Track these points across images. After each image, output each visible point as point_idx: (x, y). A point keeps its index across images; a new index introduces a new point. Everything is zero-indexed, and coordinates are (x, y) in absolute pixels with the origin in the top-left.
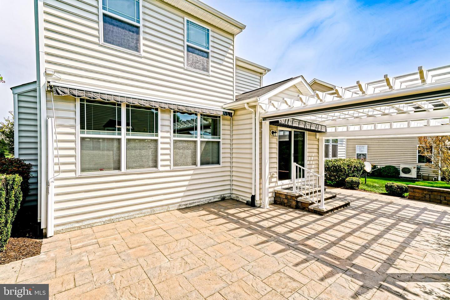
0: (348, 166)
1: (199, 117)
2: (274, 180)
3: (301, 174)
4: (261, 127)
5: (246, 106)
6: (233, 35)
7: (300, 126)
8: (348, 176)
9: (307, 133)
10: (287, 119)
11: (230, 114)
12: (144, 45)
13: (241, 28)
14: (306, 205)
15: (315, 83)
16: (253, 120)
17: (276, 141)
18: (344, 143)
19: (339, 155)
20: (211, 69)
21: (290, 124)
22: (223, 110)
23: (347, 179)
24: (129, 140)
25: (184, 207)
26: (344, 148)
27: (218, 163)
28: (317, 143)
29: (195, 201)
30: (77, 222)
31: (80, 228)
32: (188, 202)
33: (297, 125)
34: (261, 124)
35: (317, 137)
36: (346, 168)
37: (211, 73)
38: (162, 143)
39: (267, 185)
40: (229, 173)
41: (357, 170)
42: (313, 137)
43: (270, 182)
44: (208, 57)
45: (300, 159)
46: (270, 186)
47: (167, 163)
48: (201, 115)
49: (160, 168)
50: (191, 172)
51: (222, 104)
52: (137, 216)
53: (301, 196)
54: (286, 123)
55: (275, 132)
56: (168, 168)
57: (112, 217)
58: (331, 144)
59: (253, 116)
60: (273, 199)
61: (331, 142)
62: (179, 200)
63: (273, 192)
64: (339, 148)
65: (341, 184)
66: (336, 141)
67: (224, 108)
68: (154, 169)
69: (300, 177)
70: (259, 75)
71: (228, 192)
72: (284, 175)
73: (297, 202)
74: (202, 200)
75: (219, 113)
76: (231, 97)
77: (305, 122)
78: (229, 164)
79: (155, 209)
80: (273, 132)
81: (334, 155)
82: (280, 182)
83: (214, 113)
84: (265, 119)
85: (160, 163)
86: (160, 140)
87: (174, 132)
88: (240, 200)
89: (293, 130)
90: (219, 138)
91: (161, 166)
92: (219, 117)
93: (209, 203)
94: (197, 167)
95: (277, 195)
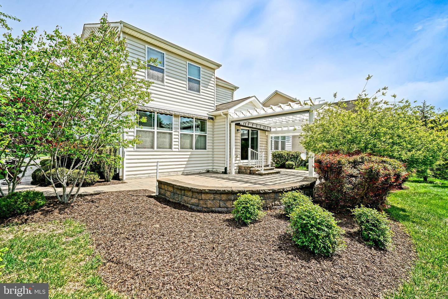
0: (287, 154)
1: (194, 120)
2: (238, 159)
3: (255, 156)
4: (230, 127)
5: (222, 114)
6: (214, 69)
7: (253, 127)
8: (287, 160)
9: (259, 131)
10: (245, 122)
11: (212, 119)
12: (166, 79)
13: (219, 66)
14: (255, 171)
15: (277, 94)
16: (226, 122)
17: (239, 135)
18: (290, 140)
19: (286, 149)
20: (201, 91)
21: (247, 125)
22: (208, 116)
23: (287, 163)
24: (158, 133)
25: (186, 174)
26: (290, 144)
27: (205, 149)
28: (266, 138)
29: (192, 171)
30: (134, 175)
31: (135, 178)
32: (188, 171)
33: (251, 126)
34: (230, 125)
35: (266, 135)
36: (286, 155)
37: (201, 93)
38: (174, 135)
39: (234, 162)
40: (211, 156)
41: (294, 157)
42: (264, 135)
43: (236, 160)
44: (199, 84)
45: (254, 147)
46: (235, 162)
47: (177, 147)
48: (196, 119)
49: (174, 150)
50: (189, 153)
51: (208, 112)
52: (161, 176)
53: (253, 167)
54: (244, 125)
55: (239, 130)
56: (177, 150)
57: (150, 175)
58: (280, 140)
59: (226, 120)
60: (237, 170)
61: (280, 139)
62: (183, 169)
63: (237, 166)
64: (286, 143)
65: (283, 166)
66: (284, 138)
67: (209, 115)
68: (170, 150)
69: (254, 159)
70: (232, 91)
71: (211, 167)
72: (244, 156)
73: (250, 170)
74: (196, 171)
75: (206, 118)
76: (213, 108)
77: (257, 124)
78: (211, 150)
79: (170, 173)
80: (237, 130)
81: (283, 148)
82: (242, 161)
83: (203, 118)
84: (232, 122)
85: (173, 147)
86: (174, 133)
87: (181, 129)
88: (218, 172)
89: (250, 129)
90: (206, 133)
91: (174, 148)
92: (206, 120)
93: (199, 173)
94: (193, 151)
95: (240, 168)
